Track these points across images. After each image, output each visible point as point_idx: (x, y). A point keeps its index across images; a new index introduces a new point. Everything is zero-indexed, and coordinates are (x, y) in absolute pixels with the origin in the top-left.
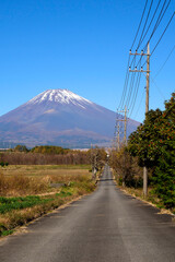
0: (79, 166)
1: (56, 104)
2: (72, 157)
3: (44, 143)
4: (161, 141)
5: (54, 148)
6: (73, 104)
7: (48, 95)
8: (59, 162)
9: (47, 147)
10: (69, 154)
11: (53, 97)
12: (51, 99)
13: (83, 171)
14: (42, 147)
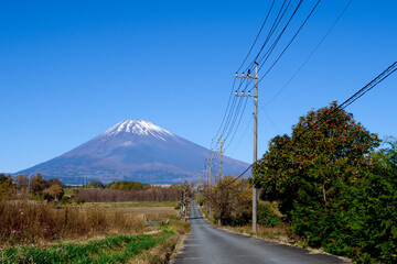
0: (162, 203)
1: (133, 136)
2: (154, 193)
3: (121, 178)
4: (292, 171)
5: (133, 184)
6: (151, 136)
7: (125, 126)
8: (141, 199)
9: (126, 183)
10: (150, 190)
11: (131, 128)
12: (128, 130)
13: (168, 208)
14: (119, 183)
